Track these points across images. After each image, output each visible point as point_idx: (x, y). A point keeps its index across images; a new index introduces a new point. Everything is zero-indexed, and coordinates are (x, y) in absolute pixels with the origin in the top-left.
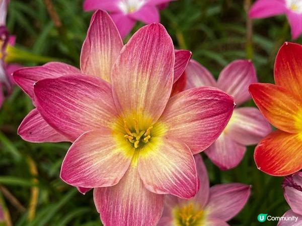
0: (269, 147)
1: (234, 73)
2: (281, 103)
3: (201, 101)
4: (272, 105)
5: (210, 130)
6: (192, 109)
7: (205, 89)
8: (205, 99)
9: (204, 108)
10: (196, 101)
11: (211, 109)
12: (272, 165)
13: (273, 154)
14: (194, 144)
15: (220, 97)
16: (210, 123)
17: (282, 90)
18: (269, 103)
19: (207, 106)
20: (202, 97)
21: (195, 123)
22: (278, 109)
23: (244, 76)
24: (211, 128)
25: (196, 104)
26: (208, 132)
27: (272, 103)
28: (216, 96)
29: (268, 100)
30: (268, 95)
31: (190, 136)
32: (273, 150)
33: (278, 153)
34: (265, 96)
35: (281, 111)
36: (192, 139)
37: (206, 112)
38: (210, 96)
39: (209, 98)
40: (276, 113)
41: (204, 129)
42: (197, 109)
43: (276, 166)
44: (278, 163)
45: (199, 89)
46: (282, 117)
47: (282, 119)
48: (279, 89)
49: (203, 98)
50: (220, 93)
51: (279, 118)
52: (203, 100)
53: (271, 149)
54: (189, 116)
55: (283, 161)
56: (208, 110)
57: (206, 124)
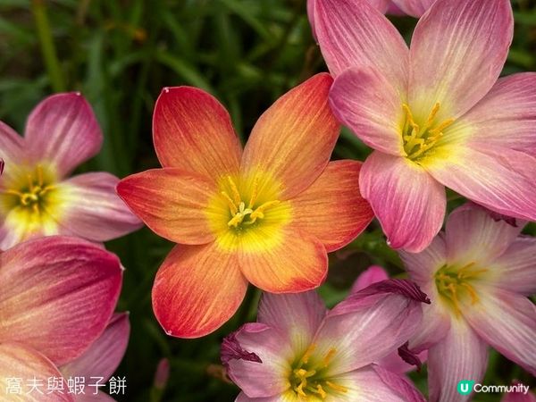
0: (173, 281)
1: (52, 116)
2: (179, 197)
3: (54, 265)
4: (163, 206)
5: (82, 315)
6: (38, 282)
7: (55, 244)
8: (61, 262)
9: (61, 276)
10: (43, 266)
11: (76, 276)
12: (187, 314)
13: (184, 291)
14: (55, 346)
15: (89, 255)
16: (79, 303)
17: (175, 173)
18: (157, 204)
19: (65, 273)
20: (53, 258)
21: (49, 306)
22: (175, 208)
23: (73, 118)
24: (83, 311)
25: (43, 272)
26: (77, 320)
27: (163, 202)
28: (80, 253)
29: (155, 199)
30: (153, 191)
31: (44, 333)
32: (182, 284)
33: (192, 288)
34: (147, 193)
35: (180, 210)
36: (50, 337)
37: (66, 283)
38: (68, 255)
39: (69, 259)
40: (174, 217)
41: (69, 316)
42: (48, 281)
43: (196, 314)
44: (196, 305)
45: (44, 244)
46: (184, 220)
47: (185, 223)
48: (169, 173)
49: (55, 261)
50: (90, 248)
51: (180, 223)
52: (57, 263)
53: (178, 284)
54: (34, 295)
55: (204, 301)
56: (69, 278)
57: (71, 306)
